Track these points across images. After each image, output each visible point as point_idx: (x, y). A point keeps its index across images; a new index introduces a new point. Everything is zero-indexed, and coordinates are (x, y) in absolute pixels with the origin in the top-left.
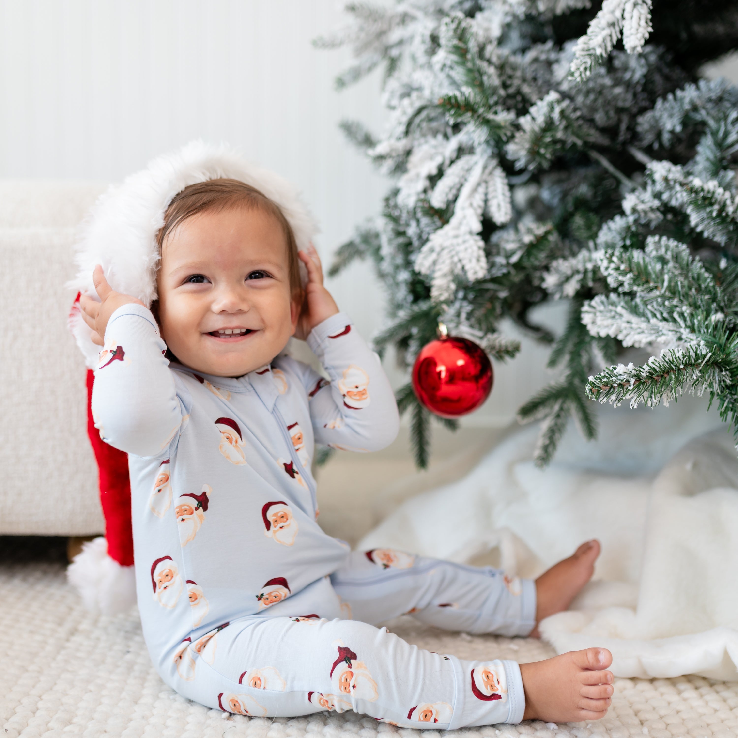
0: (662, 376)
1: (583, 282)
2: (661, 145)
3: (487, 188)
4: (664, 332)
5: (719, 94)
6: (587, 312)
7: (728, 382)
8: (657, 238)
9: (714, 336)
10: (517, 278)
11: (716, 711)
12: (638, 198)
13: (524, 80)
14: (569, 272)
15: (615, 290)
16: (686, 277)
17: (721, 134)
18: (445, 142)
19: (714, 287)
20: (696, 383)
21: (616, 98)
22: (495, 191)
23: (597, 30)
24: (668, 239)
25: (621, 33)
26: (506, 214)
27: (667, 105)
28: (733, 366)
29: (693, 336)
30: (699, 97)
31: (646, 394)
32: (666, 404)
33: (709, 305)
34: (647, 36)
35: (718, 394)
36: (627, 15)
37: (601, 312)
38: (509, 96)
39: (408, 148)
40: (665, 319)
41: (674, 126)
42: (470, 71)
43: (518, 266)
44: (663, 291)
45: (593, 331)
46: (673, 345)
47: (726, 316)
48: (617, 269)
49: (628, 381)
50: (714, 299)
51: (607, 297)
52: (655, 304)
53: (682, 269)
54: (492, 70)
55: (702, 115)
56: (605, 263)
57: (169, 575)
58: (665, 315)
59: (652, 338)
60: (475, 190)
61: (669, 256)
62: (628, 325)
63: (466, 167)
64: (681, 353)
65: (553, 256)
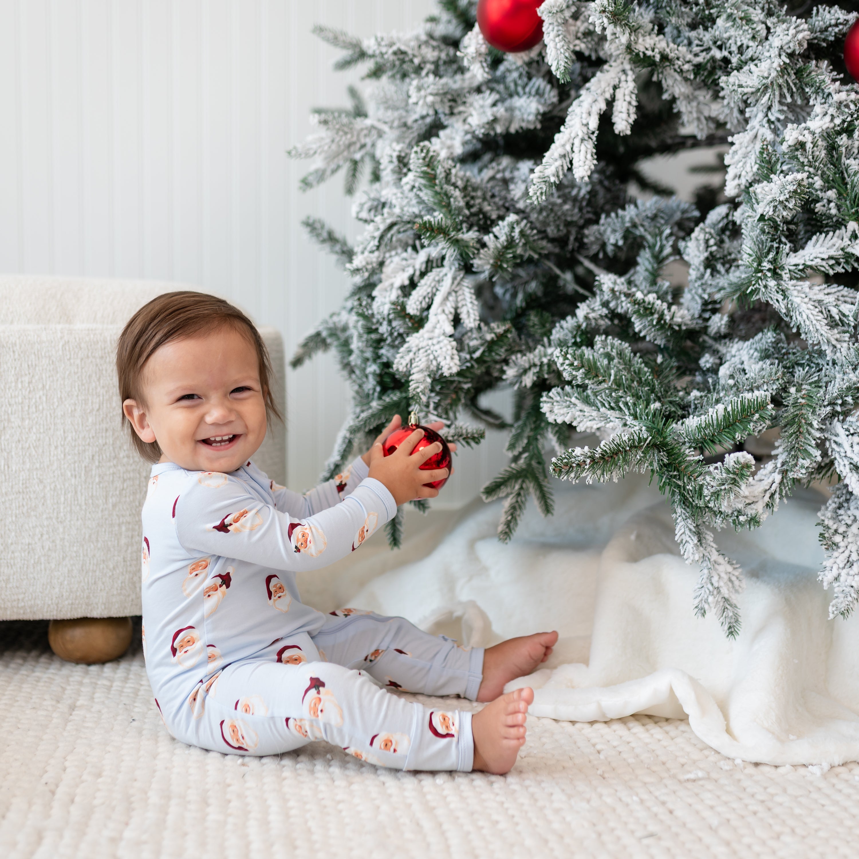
0: (612, 457)
1: (539, 374)
2: (605, 253)
3: (457, 297)
4: (612, 419)
5: (654, 212)
6: (545, 402)
7: (666, 461)
8: (603, 337)
9: (653, 422)
10: (478, 370)
11: (659, 741)
12: (588, 306)
13: (484, 199)
14: (527, 366)
15: (569, 383)
16: (629, 371)
17: (657, 248)
18: (414, 255)
19: (652, 379)
20: (640, 462)
21: (564, 214)
22: (464, 299)
23: (551, 161)
24: (613, 339)
25: (571, 162)
26: (475, 320)
27: (609, 220)
28: (669, 447)
29: (635, 423)
30: (637, 215)
31: (599, 472)
32: (615, 480)
33: (648, 396)
34: (593, 167)
35: (657, 472)
36: (575, 149)
37: (557, 402)
38: (472, 215)
39: (380, 259)
40: (612, 408)
41: (617, 241)
42: (437, 193)
43: (480, 361)
44: (610, 384)
45: (551, 418)
46: (620, 429)
47: (663, 406)
48: (571, 365)
49: (584, 462)
50: (652, 391)
51: (563, 389)
52: (603, 395)
53: (625, 364)
54: (457, 193)
55: (640, 231)
56: (561, 360)
57: (191, 642)
58: (612, 404)
59: (602, 424)
60: (446, 299)
61: (614, 353)
62: (581, 413)
63: (437, 278)
64: (627, 437)
65: (511, 351)
